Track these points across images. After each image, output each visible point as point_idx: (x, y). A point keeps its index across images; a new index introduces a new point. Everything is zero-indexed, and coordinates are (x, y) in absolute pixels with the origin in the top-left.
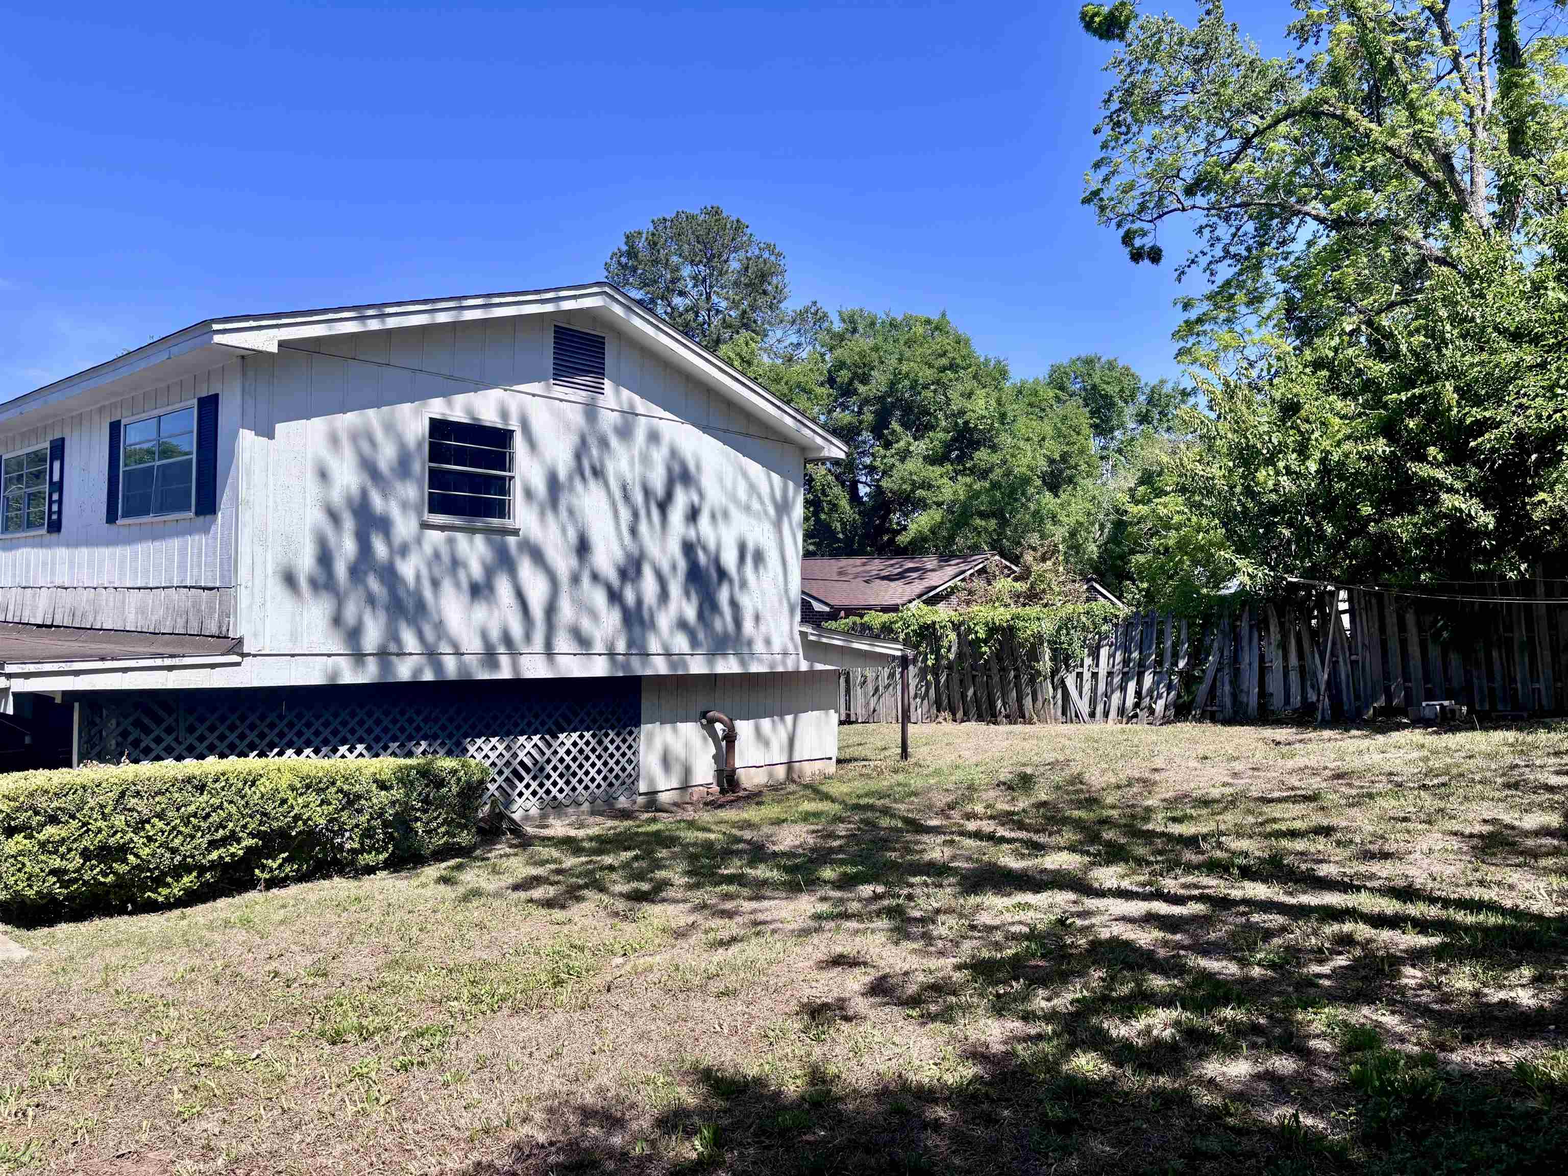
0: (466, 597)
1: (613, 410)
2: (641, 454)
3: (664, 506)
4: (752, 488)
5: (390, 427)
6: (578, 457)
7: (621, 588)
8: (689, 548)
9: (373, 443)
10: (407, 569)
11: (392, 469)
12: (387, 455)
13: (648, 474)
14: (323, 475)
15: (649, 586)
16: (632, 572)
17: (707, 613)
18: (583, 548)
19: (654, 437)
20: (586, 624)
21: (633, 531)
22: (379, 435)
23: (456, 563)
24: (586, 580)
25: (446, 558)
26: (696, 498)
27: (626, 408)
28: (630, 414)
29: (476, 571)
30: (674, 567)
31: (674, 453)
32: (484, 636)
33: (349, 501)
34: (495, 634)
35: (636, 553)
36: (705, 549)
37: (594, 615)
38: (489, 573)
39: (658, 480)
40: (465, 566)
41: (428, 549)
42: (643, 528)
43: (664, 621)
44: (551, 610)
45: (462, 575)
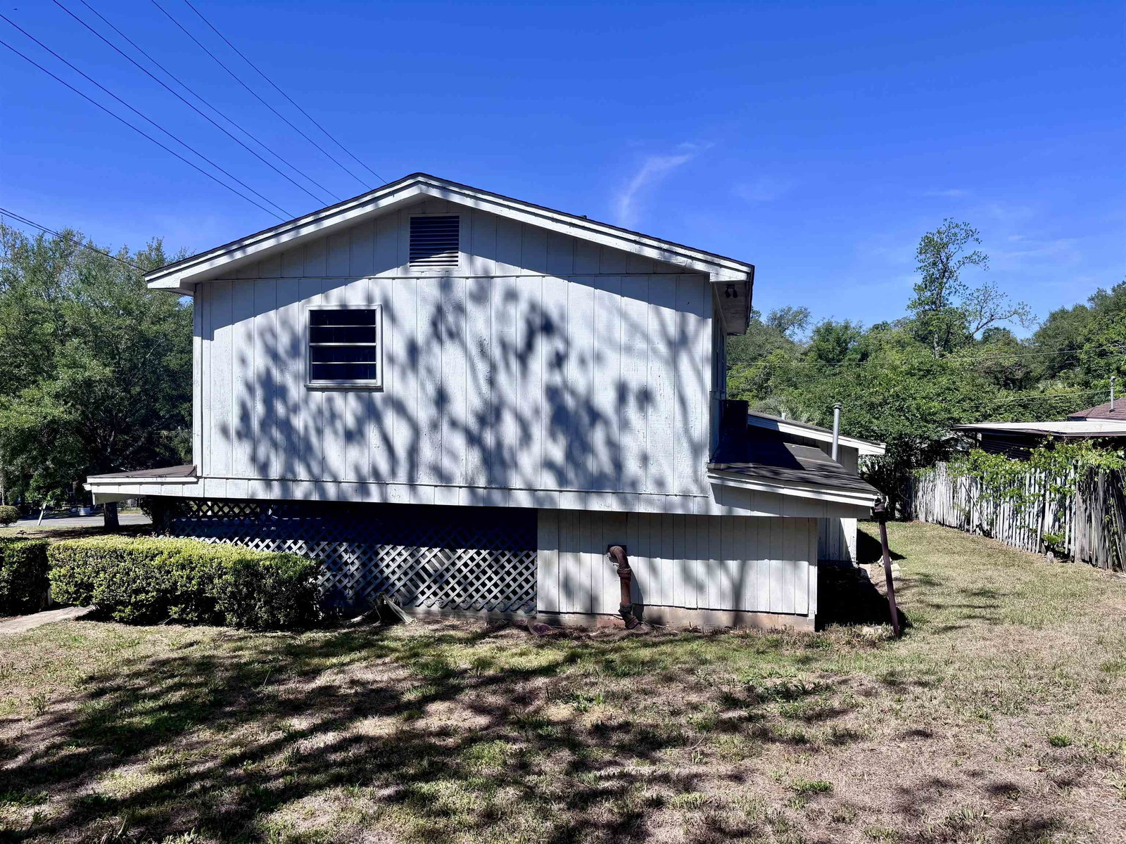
0: (341, 441)
1: (467, 278)
2: (497, 312)
3: (524, 357)
4: (634, 328)
5: (285, 323)
6: (434, 324)
7: (481, 433)
8: (553, 393)
9: (274, 335)
10: (299, 422)
11: (287, 352)
12: (284, 341)
13: (506, 329)
14: (243, 361)
15: (510, 429)
16: (492, 419)
17: (577, 453)
18: (441, 399)
19: (511, 296)
20: (446, 463)
21: (492, 382)
22: (278, 329)
23: (334, 416)
24: (445, 427)
25: (327, 414)
26: (560, 346)
27: (480, 274)
28: (485, 279)
29: (350, 421)
30: (537, 412)
31: (533, 307)
32: (357, 470)
33: (259, 377)
34: (366, 470)
35: (495, 400)
36: (573, 393)
37: (454, 456)
38: (360, 422)
39: (516, 333)
40: (341, 417)
41: (313, 406)
42: (502, 378)
43: (527, 461)
44: (413, 451)
45: (339, 425)
